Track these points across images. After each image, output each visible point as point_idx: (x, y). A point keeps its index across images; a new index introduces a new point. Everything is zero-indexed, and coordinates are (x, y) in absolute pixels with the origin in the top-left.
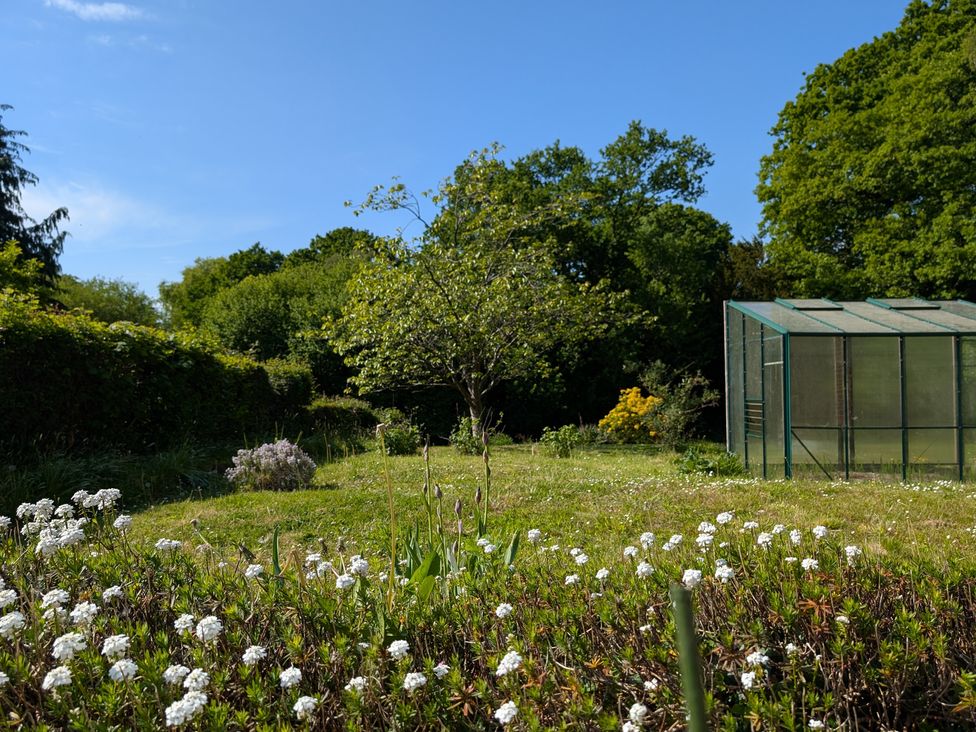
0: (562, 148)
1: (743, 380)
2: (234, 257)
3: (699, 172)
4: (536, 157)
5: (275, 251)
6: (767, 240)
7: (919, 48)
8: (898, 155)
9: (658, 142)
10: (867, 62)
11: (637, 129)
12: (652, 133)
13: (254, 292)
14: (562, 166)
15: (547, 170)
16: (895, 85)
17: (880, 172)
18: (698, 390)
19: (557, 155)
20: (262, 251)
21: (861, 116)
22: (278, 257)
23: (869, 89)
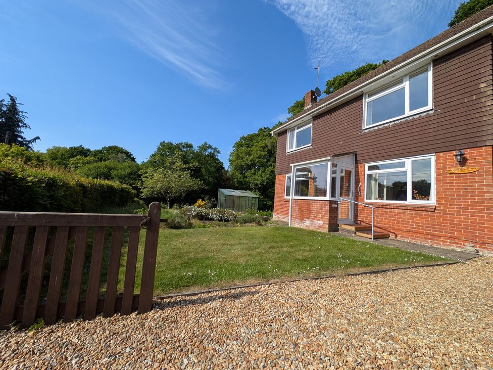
0: (188, 143)
1: (221, 200)
2: (71, 148)
3: (218, 154)
4: (181, 144)
5: (88, 148)
6: (230, 170)
7: (260, 138)
8: (254, 159)
9: (210, 147)
10: (252, 138)
11: (206, 143)
12: (209, 145)
13: (99, 167)
14: (187, 147)
15: (183, 147)
16: (255, 144)
17: (251, 161)
18: (214, 201)
19: (187, 144)
20: (83, 148)
21: (249, 149)
22: (89, 150)
23: (251, 144)
